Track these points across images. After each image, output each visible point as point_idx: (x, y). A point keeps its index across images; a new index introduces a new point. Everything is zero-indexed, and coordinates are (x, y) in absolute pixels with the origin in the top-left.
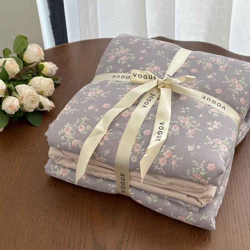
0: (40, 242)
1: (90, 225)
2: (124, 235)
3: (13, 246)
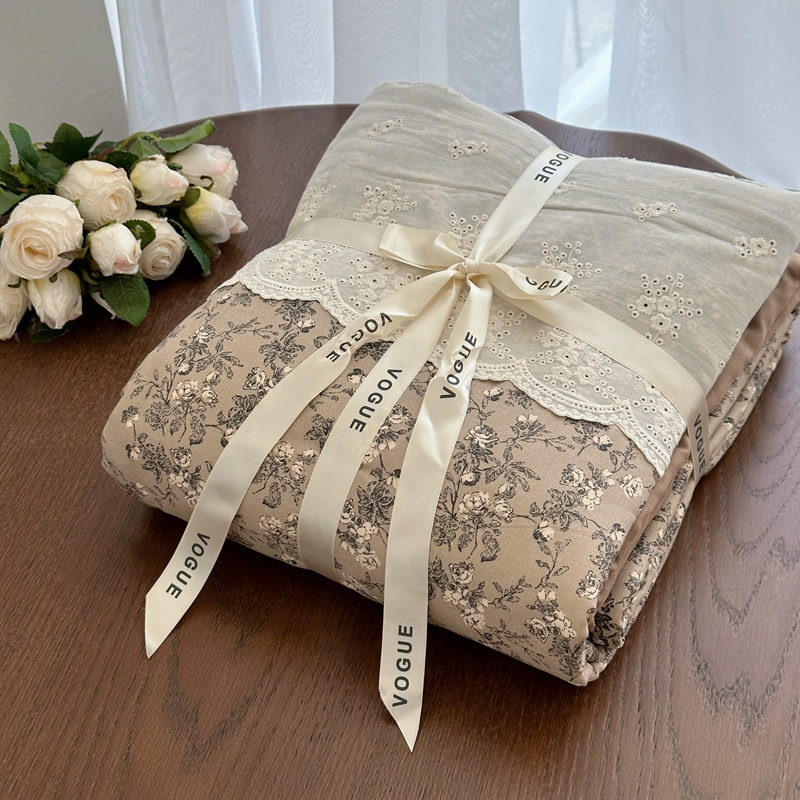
2: (262, 680)
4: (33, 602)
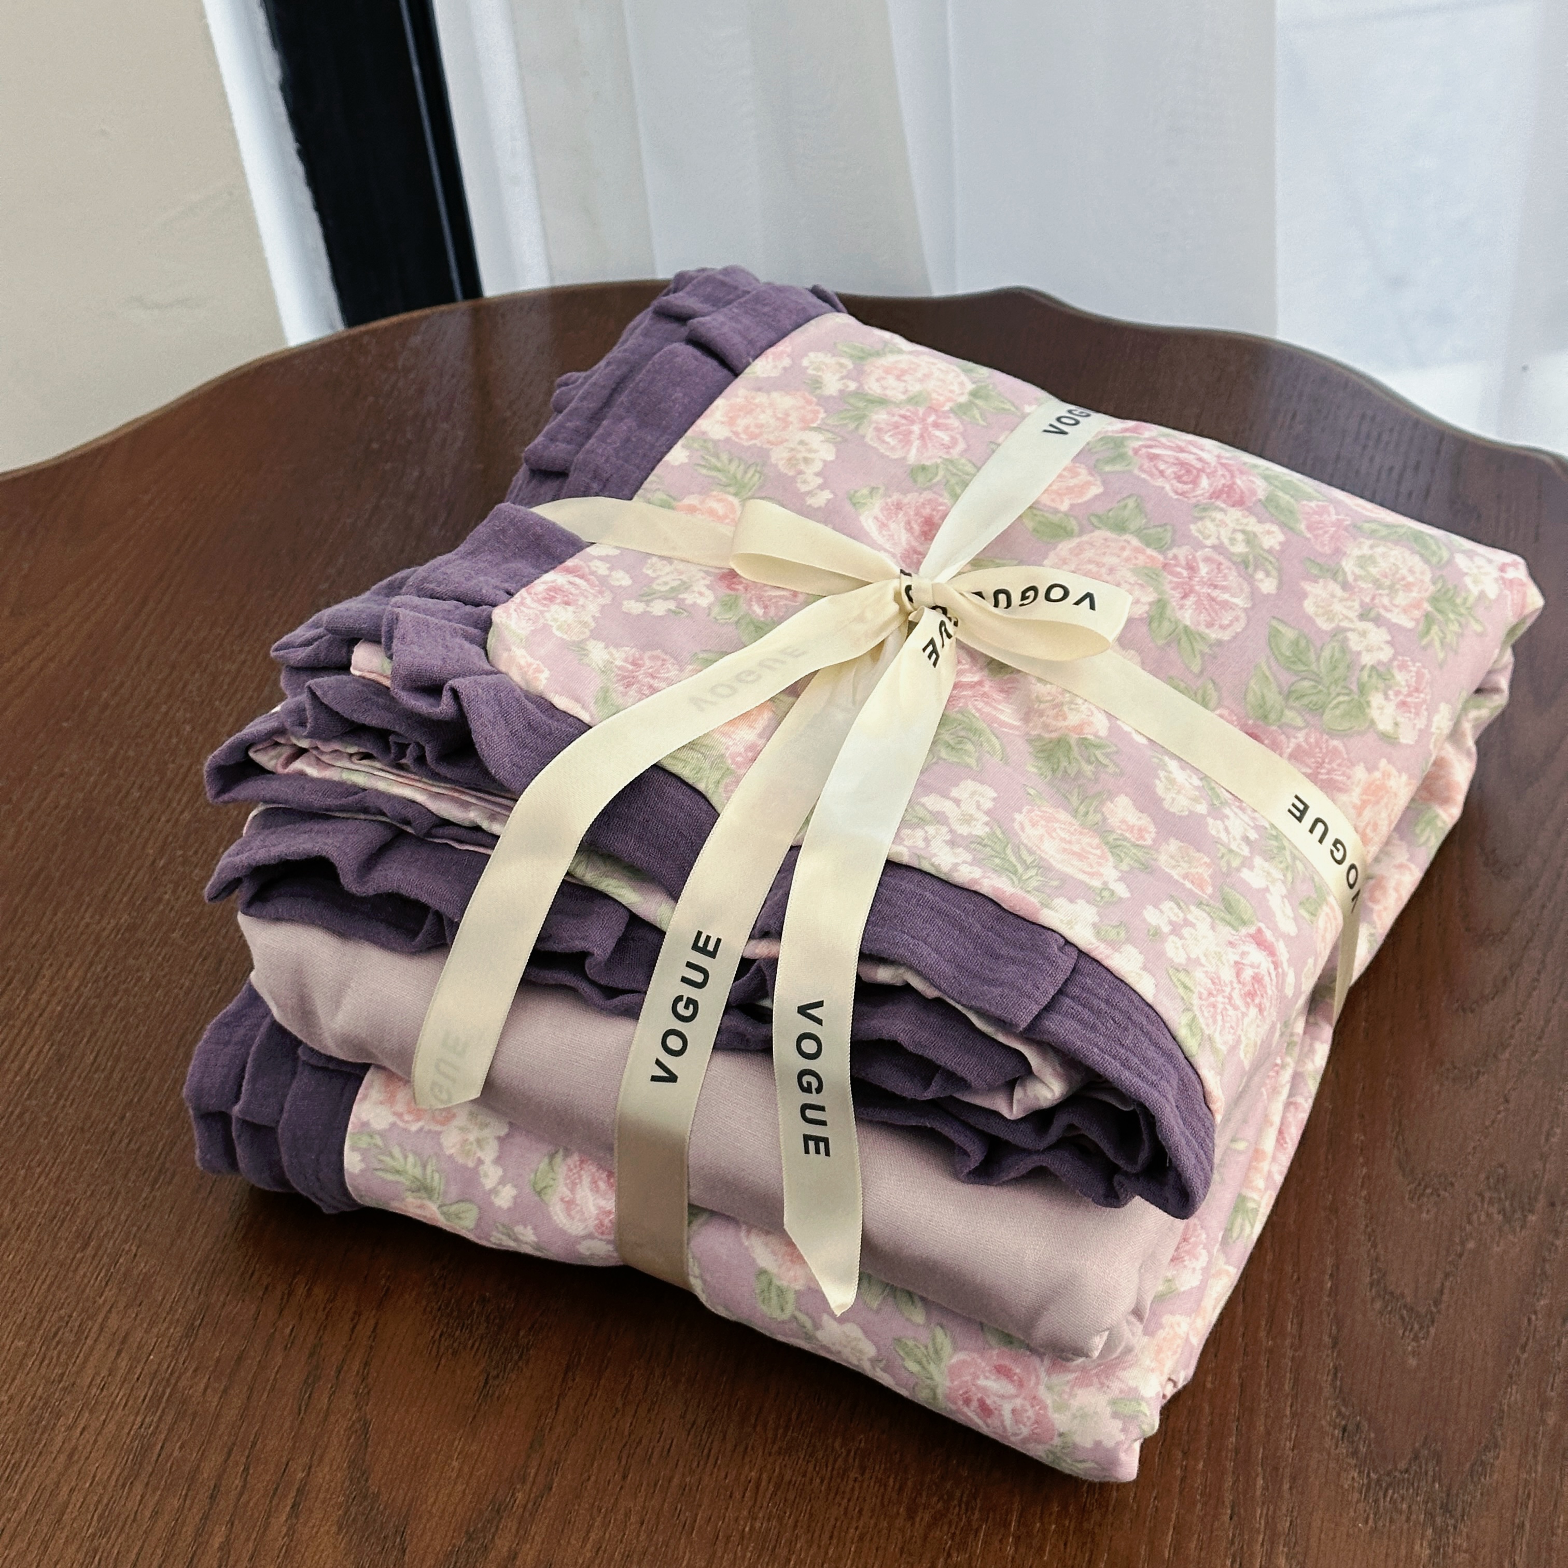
0: (70, 1456)
1: (356, 1394)
2: (524, 1467)
4: (91, 1318)
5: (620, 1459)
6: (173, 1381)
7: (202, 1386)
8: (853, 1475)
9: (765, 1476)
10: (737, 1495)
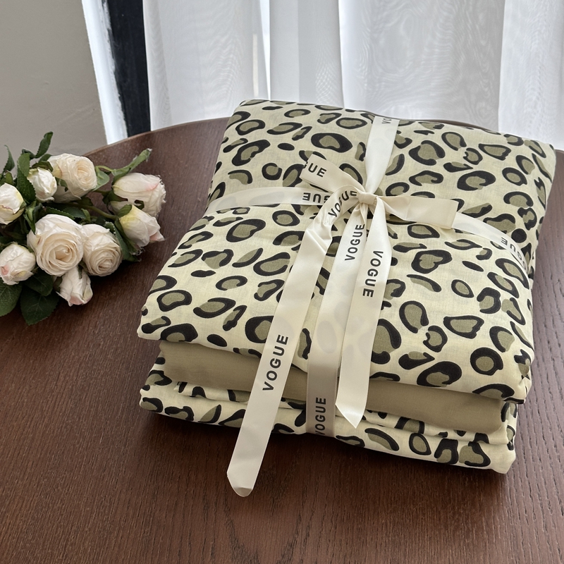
0: (119, 547)
1: (225, 511)
2: (297, 529)
3: (61, 558)
5: (332, 522)
6: (152, 515)
7: (164, 515)
8: (421, 517)
9: (388, 521)
10: (380, 529)
